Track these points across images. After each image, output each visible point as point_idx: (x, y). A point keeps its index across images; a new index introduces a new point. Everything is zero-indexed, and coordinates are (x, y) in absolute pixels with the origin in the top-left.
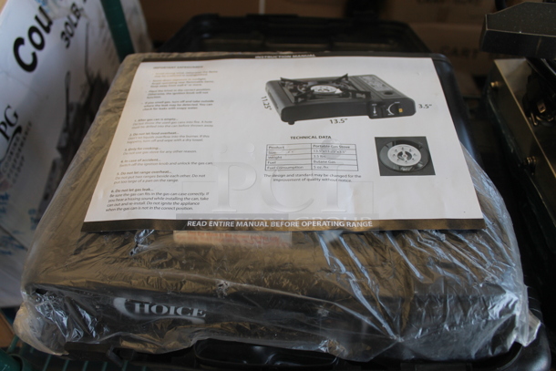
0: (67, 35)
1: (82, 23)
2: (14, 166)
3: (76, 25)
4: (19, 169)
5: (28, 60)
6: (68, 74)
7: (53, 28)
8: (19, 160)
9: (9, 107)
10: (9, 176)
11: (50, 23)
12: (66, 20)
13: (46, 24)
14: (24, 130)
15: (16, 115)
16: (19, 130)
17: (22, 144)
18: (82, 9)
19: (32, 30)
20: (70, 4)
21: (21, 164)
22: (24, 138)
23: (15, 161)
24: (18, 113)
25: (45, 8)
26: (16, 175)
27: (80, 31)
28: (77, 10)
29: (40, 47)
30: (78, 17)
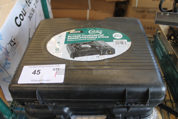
0: (30, 17)
1: (34, 14)
2: (13, 54)
3: (33, 14)
4: (14, 55)
5: (19, 24)
6: (30, 29)
7: (26, 15)
8: (14, 53)
9: (12, 36)
10: (11, 57)
11: (26, 13)
12: (30, 13)
13: (24, 13)
14: (16, 44)
15: (14, 39)
16: (15, 44)
17: (15, 48)
18: (35, 10)
19: (21, 15)
20: (31, 8)
21: (15, 54)
22: (16, 46)
23: (13, 53)
24: (15, 39)
25: (24, 9)
26: (13, 57)
27: (34, 16)
28: (33, 10)
29: (22, 20)
30: (34, 12)
